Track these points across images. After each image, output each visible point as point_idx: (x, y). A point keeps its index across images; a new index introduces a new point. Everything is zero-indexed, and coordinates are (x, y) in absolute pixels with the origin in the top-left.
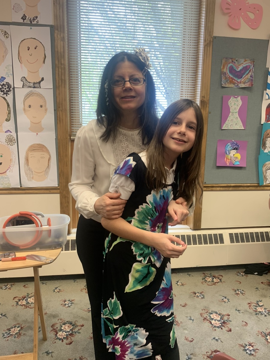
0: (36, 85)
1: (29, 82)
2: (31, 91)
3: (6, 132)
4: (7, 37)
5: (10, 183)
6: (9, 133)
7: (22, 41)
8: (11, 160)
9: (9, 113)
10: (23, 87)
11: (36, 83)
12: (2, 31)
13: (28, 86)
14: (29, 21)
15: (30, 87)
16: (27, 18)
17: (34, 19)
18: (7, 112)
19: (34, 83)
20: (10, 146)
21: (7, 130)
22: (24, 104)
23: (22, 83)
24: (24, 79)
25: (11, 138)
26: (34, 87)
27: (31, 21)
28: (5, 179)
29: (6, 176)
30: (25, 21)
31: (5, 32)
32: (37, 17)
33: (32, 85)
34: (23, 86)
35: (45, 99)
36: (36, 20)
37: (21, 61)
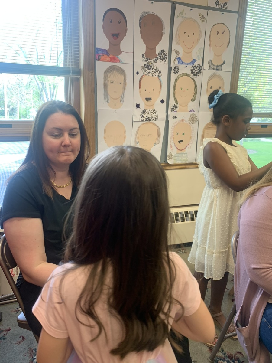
0: (218, 68)
1: (214, 65)
2: (214, 73)
3: (190, 111)
4: (203, 21)
5: (187, 158)
6: (192, 113)
7: (214, 25)
8: (191, 137)
9: (196, 94)
10: (209, 70)
11: (219, 66)
12: (200, 15)
13: (212, 69)
14: (220, 7)
15: (214, 69)
16: (219, 4)
17: (224, 5)
18: (193, 93)
19: (217, 66)
20: (192, 125)
21: (191, 109)
22: (207, 85)
23: (209, 65)
24: (210, 61)
25: (194, 117)
26: (217, 70)
27: (222, 7)
28: (184, 156)
29: (185, 153)
30: (218, 6)
31: (203, 16)
32: (227, 3)
33: (215, 67)
34: (209, 68)
35: (224, 81)
36: (226, 6)
37: (211, 44)
